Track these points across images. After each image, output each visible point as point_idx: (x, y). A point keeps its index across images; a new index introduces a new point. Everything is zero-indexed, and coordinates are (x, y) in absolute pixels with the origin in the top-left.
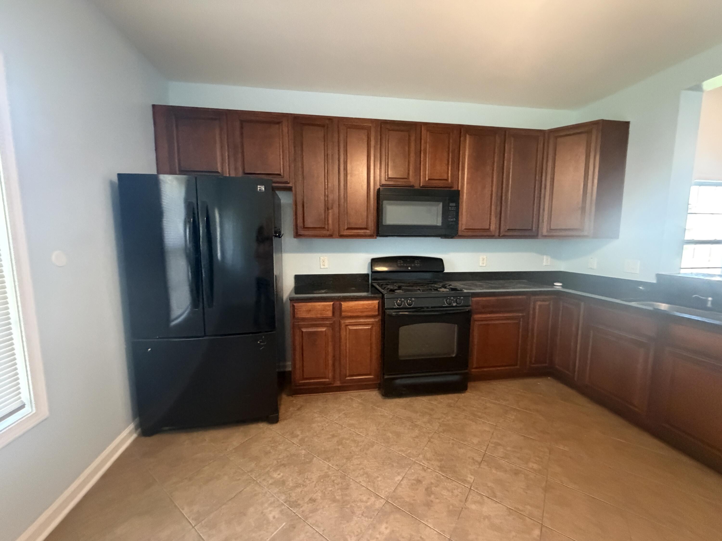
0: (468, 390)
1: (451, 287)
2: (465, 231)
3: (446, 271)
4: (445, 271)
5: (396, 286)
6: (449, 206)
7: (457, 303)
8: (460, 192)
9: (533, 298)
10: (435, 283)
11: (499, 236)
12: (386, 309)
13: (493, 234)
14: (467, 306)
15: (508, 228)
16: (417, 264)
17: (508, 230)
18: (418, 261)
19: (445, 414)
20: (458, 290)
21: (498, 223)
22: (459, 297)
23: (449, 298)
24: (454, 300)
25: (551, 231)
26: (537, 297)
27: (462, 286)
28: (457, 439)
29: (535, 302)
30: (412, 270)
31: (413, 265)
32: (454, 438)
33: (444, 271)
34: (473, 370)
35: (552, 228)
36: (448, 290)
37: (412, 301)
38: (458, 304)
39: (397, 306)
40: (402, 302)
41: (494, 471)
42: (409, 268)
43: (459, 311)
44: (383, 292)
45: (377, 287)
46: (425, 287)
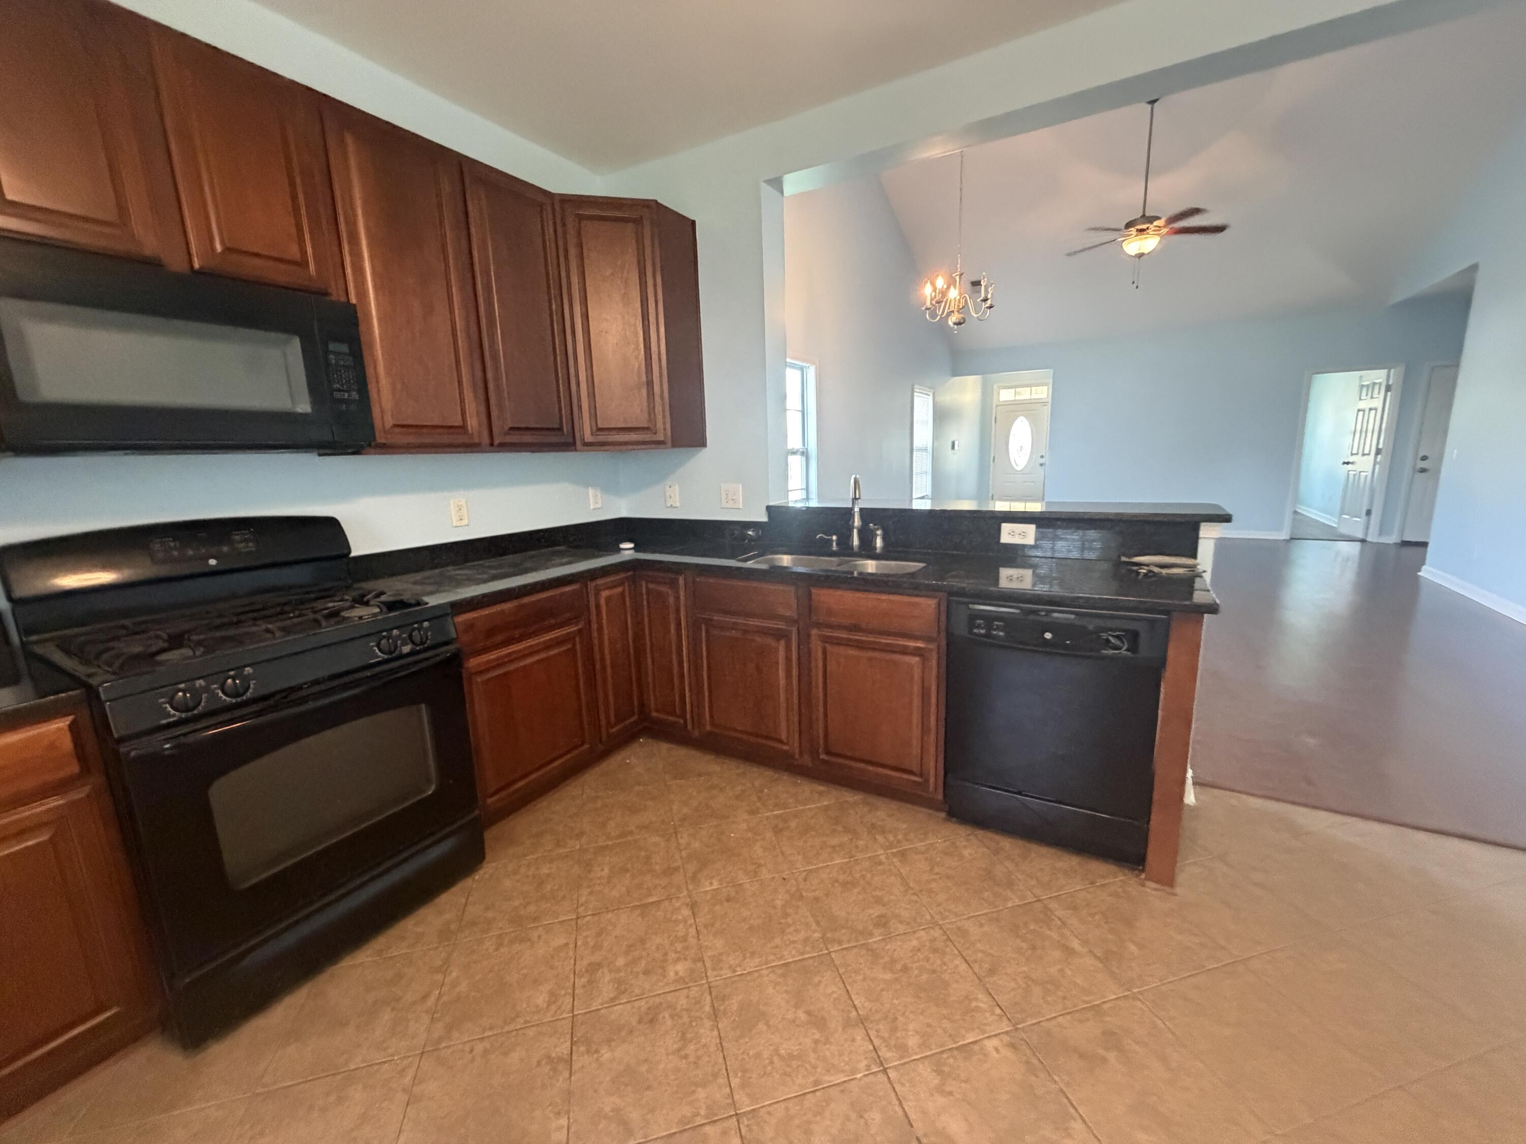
0: (488, 856)
1: (383, 598)
2: (397, 430)
3: (357, 551)
4: (353, 554)
5: (158, 637)
6: (327, 352)
7: (413, 643)
8: (358, 308)
9: (591, 585)
10: (327, 594)
11: (492, 445)
12: (121, 740)
13: (476, 440)
14: (446, 643)
15: (511, 425)
16: (243, 544)
17: (512, 429)
18: (245, 534)
19: (438, 970)
20: (409, 605)
21: (483, 408)
22: (416, 626)
23: (384, 634)
24: (404, 636)
25: (598, 433)
26: (600, 582)
27: (418, 588)
28: (491, 1029)
29: (597, 595)
30: (222, 567)
31: (225, 549)
32: (484, 1031)
33: (350, 552)
34: (490, 801)
35: (600, 426)
36: (377, 610)
37: (246, 679)
38: (417, 645)
39: (177, 713)
40: (197, 694)
41: (606, 1055)
42: (212, 562)
43: (424, 664)
44: (90, 676)
45: (58, 657)
46: (291, 618)
